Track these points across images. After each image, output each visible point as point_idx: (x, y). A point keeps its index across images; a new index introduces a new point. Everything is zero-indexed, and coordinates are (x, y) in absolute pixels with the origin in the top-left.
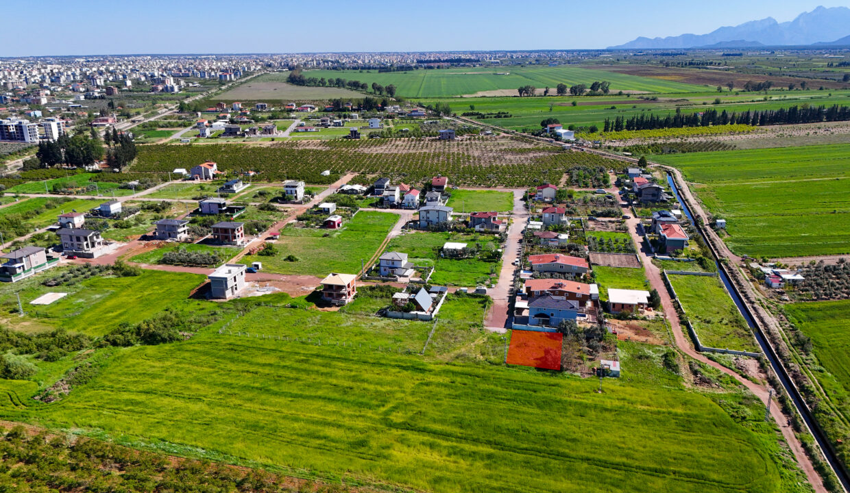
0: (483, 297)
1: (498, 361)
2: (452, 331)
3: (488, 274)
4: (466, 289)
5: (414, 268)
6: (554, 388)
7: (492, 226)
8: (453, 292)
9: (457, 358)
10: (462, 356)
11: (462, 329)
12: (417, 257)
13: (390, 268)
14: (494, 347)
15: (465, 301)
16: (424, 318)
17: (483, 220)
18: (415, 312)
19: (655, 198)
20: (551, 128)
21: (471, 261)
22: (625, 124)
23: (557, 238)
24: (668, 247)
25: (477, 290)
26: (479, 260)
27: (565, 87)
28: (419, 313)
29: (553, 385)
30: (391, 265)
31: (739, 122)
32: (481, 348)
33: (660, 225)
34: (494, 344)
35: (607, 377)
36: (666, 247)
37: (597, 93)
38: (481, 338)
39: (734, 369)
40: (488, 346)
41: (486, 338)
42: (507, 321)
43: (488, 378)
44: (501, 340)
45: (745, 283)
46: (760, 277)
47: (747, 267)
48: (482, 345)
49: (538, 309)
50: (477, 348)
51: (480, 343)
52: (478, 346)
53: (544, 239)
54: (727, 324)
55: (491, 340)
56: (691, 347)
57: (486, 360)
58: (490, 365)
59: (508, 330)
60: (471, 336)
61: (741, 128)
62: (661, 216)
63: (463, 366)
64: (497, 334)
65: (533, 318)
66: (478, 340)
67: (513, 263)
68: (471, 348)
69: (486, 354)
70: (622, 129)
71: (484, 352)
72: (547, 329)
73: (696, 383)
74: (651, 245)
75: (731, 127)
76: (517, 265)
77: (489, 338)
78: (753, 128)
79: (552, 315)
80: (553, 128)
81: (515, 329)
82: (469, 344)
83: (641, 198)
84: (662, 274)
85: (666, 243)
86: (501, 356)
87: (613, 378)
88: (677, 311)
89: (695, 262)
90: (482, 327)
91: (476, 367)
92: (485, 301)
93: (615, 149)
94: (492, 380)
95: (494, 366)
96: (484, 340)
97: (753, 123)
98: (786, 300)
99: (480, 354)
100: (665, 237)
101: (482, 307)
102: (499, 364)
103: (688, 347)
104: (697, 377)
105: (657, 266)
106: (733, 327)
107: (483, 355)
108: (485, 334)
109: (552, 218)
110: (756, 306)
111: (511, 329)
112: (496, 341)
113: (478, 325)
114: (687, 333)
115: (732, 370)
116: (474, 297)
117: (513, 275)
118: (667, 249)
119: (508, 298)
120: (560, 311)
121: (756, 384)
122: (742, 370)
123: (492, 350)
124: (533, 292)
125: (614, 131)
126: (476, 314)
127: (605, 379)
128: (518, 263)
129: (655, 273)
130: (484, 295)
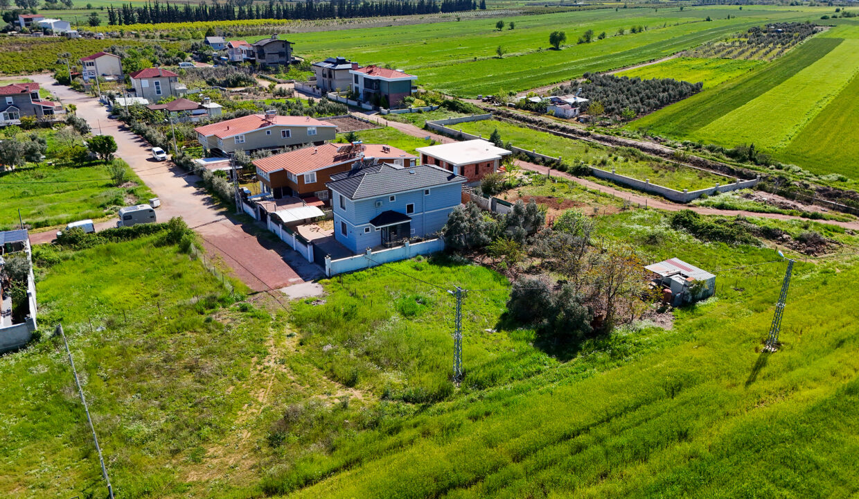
0: (157, 229)
1: (430, 382)
2: (150, 349)
3: (110, 186)
4: (90, 221)
8: (48, 241)
11: (180, 329)
14: (350, 343)
15: (109, 252)
19: (284, 59)
20: (26, 20)
21: (38, 172)
22: (136, 15)
23: (201, 107)
24: (391, 96)
25: (127, 218)
26: (57, 167)
31: (265, 17)
32: (315, 365)
33: (351, 71)
34: (338, 333)
35: (700, 302)
36: (387, 97)
37: (56, 5)
38: (272, 332)
39: (780, 210)
40: (329, 347)
41: (288, 326)
42: (293, 264)
43: (495, 469)
44: (345, 314)
45: (537, 118)
46: (540, 109)
47: (504, 105)
48: (303, 352)
49: (377, 202)
50: (299, 367)
51: (294, 350)
52: (297, 361)
53: (179, 111)
54: (627, 161)
55: (312, 326)
56: (661, 201)
57: (385, 396)
58: (424, 408)
59: (326, 283)
60: (237, 339)
61: (272, 20)
62: (336, 64)
63: (347, 466)
64: (307, 303)
65: (367, 230)
66: (271, 342)
67: (148, 160)
68: (280, 378)
69: (360, 377)
70: (134, 22)
71: (344, 371)
72: (416, 247)
73: (808, 253)
74: (355, 103)
75: (263, 21)
76: (163, 159)
77: (299, 323)
78: (284, 21)
79: (410, 208)
80: (31, 19)
81: (340, 274)
82: (259, 367)
83: (264, 61)
84: (426, 128)
85: (385, 90)
86: (417, 360)
87: (711, 300)
88: (537, 163)
89: (442, 108)
90: (237, 300)
91: (399, 446)
92: (176, 236)
93: (147, 37)
94: (518, 468)
95: (438, 405)
96: (290, 336)
97: (278, 18)
98: (609, 124)
99: (338, 385)
100: (379, 81)
101: (180, 252)
102: (443, 394)
103: (659, 203)
104: (784, 240)
105: (402, 122)
106: (637, 162)
107: (350, 383)
108: (274, 316)
109: (158, 88)
110: (598, 135)
111: (330, 278)
112: (335, 325)
113: (222, 301)
114: (611, 184)
115: (780, 213)
116: (127, 236)
117: (174, 176)
118: (391, 100)
119: (223, 217)
120: (427, 192)
121: (846, 221)
122: (789, 208)
123: (358, 356)
124: (301, 178)
125: (123, 24)
126: (180, 275)
127: (704, 310)
128: (164, 155)
129: (413, 130)
130: (155, 224)
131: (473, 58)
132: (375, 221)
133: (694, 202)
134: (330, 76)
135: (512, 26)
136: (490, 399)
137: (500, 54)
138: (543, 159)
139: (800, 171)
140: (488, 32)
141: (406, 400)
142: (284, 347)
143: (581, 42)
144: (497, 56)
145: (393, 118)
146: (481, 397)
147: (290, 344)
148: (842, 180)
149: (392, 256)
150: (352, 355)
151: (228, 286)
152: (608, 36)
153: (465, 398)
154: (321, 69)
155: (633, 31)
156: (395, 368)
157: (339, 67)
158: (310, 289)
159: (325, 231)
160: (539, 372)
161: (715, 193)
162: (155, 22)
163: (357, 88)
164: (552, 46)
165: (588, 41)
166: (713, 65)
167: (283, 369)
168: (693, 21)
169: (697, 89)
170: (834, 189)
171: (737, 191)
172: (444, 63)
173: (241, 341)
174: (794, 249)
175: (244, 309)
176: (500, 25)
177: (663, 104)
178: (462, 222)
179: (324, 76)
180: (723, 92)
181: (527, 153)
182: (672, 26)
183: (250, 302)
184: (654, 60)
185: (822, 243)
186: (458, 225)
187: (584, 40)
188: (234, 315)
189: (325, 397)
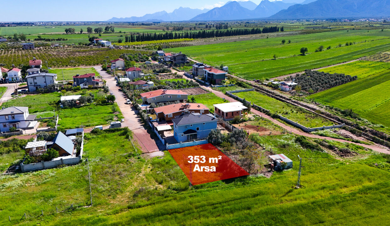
0: (121, 130)
1: (183, 185)
2: (110, 168)
3: (111, 113)
4: (101, 126)
5: (38, 120)
6: (259, 197)
7: (93, 83)
8: (89, 132)
9: (135, 196)
10: (140, 191)
11: (119, 163)
12: (36, 112)
13: (11, 122)
14: (165, 171)
15: (105, 137)
16: (72, 162)
17: (85, 79)
18: (59, 158)
19: (183, 61)
20: (96, 41)
21: (90, 107)
22: (135, 38)
23: (146, 83)
24: (217, 80)
25: (112, 125)
26: (96, 105)
27: (91, 29)
28: (64, 158)
29: (257, 195)
30: (11, 120)
31: (185, 37)
32: (153, 177)
33: (204, 69)
34: (163, 168)
35: (285, 170)
36: (215, 80)
37: (109, 32)
38: (144, 166)
39: (344, 138)
40: (159, 172)
41: (150, 164)
42: (158, 145)
43: (189, 210)
44: (167, 163)
45: (273, 91)
46: (276, 87)
47: (262, 84)
48: (151, 173)
49: (186, 127)
50: (148, 177)
51: (148, 172)
52: (148, 175)
53: (139, 85)
54: (297, 113)
55: (156, 165)
56: (300, 131)
57: (169, 188)
58: (178, 193)
59: (166, 152)
60: (134, 167)
61: (187, 39)
62: (199, 66)
63: (150, 204)
64: (157, 158)
65: (182, 135)
66: (143, 169)
67: (125, 103)
68: (142, 180)
69: (164, 182)
70: (134, 41)
71: (160, 179)
72: (197, 142)
73: (341, 156)
74: (203, 82)
75: (183, 39)
76: (130, 104)
77: (153, 164)
78: (192, 39)
79: (198, 129)
80: (98, 41)
81: (171, 149)
82: (137, 176)
83: (175, 62)
84: (226, 94)
85: (215, 78)
86: (182, 179)
87: (290, 170)
88: (261, 112)
89: (236, 85)
90: (138, 155)
91: (166, 201)
92: (126, 133)
93: (138, 48)
94: (195, 210)
95: (183, 192)
96: (149, 168)
97: (190, 38)
98: (302, 95)
99: (157, 183)
100: (213, 74)
101: (125, 138)
102: (185, 189)
103: (298, 132)
104: (335, 150)
105: (218, 91)
106: (301, 113)
107: (161, 183)
108: (146, 161)
109: (134, 74)
110: (294, 100)
111: (167, 150)
112: (163, 166)
113: (133, 155)
114: (284, 122)
115: (343, 139)
116: (112, 131)
117: (132, 110)
118: (217, 81)
119: (142, 126)
120: (204, 124)
121: (369, 145)
122: (349, 138)
123: (166, 176)
124: (167, 115)
125: (130, 42)
126: (123, 146)
127: (284, 172)
128: (130, 102)
129: (221, 94)
130: (120, 128)
131: (262, 60)
132: (185, 133)
133: (312, 132)
134: (197, 70)
135: (290, 42)
136: (198, 192)
137: (275, 58)
138: (264, 110)
139: (367, 122)
140: (277, 45)
141: (174, 189)
142: (146, 171)
143: (317, 51)
144: (273, 58)
145: (215, 89)
146: (196, 191)
147: (148, 170)
148: (382, 127)
149: (189, 145)
150: (164, 175)
151: (136, 150)
152: (332, 48)
153: (191, 191)
154: (194, 67)
155: (347, 45)
156: (175, 180)
157: (201, 67)
158: (160, 153)
159: (171, 134)
160: (217, 186)
161: (323, 129)
162: (142, 41)
163: (205, 76)
164: (301, 53)
165: (321, 50)
166: (373, 65)
167: (144, 177)
168: (383, 38)
169: (355, 78)
170: (376, 131)
171: (333, 129)
172: (248, 62)
173: (135, 168)
174: (337, 154)
175: (139, 158)
176: (283, 42)
177: (331, 86)
178: (213, 135)
179: (195, 70)
180: (366, 80)
181: (258, 107)
182: (370, 42)
183: (141, 156)
184: (346, 62)
185: (349, 153)
186: (212, 136)
187: (318, 50)
188: (135, 160)
189: (152, 186)
